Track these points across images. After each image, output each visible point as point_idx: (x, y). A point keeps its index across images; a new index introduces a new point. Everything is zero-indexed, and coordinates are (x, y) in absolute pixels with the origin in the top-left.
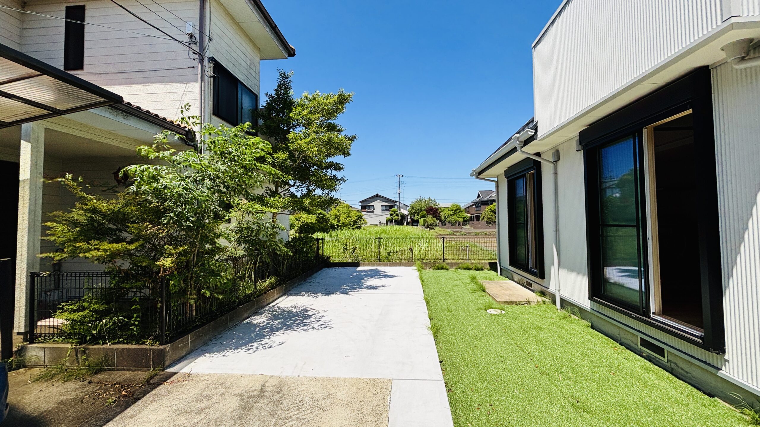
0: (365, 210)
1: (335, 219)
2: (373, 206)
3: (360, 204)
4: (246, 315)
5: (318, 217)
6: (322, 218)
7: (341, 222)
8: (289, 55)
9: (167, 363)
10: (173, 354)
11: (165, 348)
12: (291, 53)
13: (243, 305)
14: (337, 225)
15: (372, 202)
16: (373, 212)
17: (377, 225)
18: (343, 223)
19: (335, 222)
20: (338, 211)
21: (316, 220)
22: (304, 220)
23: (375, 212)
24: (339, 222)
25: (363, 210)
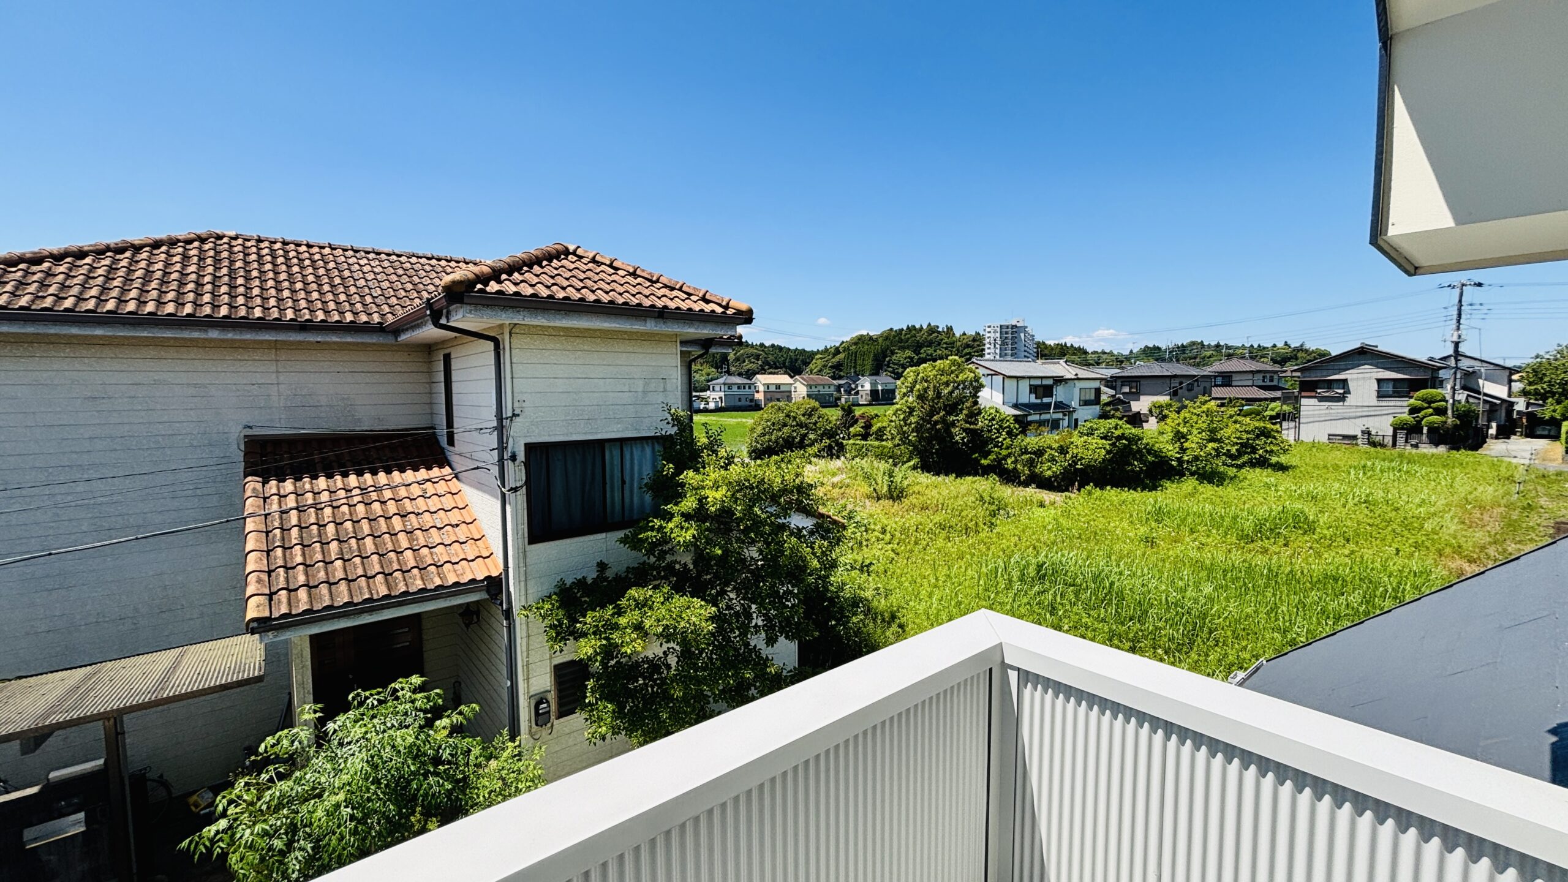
0: (1313, 394)
1: (1173, 441)
2: (1344, 383)
5: (1113, 445)
6: (1127, 447)
7: (1189, 452)
15: (1341, 370)
16: (1342, 398)
18: (1196, 457)
19: (1173, 451)
20: (1185, 421)
22: (1075, 451)
23: (1351, 400)
25: (1303, 394)
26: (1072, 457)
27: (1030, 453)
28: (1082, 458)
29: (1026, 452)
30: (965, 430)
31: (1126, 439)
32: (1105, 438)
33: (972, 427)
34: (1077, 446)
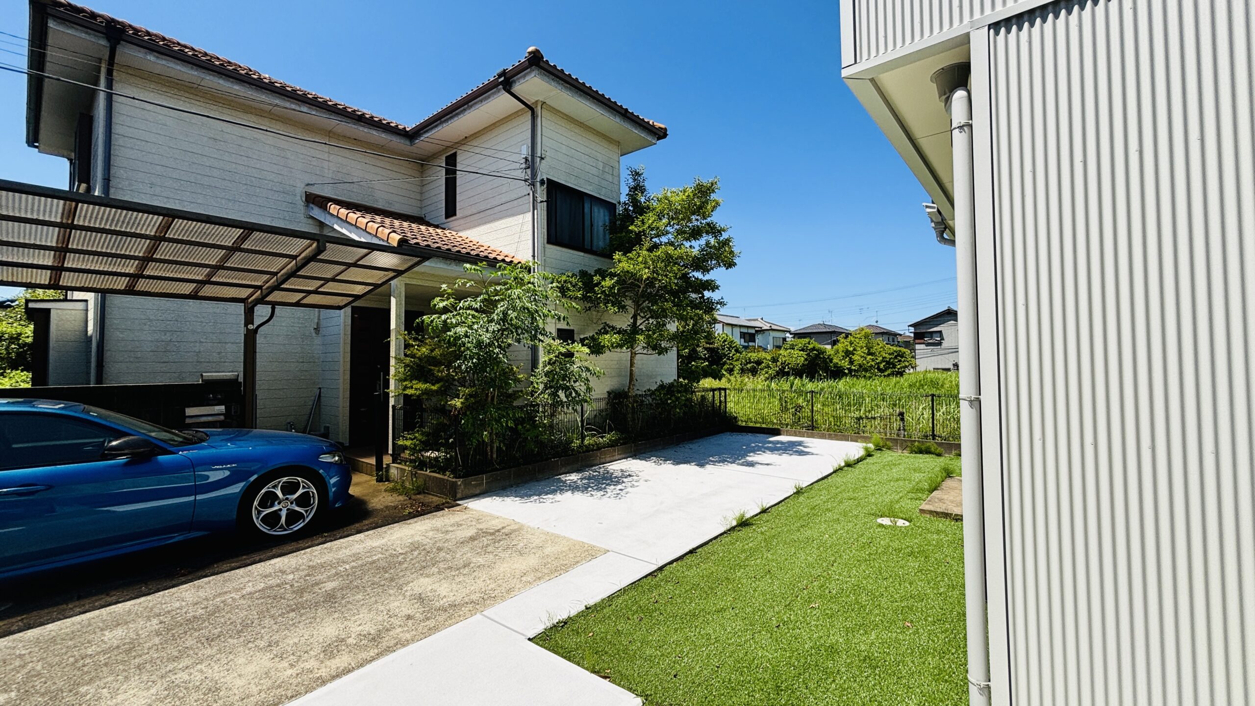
0: (922, 341)
1: (844, 358)
2: (940, 332)
3: (912, 329)
4: (563, 470)
5: (808, 355)
6: (817, 356)
7: (856, 363)
8: (659, 139)
9: (459, 496)
10: (465, 488)
11: (456, 482)
12: (661, 134)
13: (560, 457)
14: (850, 370)
15: (937, 325)
16: (939, 344)
17: (948, 370)
18: (860, 366)
19: (845, 364)
20: (851, 343)
21: (806, 360)
22: (784, 359)
23: (945, 344)
24: (851, 362)
25: (917, 341)
26: (782, 364)
27: (753, 362)
28: (789, 364)
29: (750, 362)
30: (706, 349)
31: (817, 350)
32: (803, 350)
33: (711, 346)
34: (784, 356)
